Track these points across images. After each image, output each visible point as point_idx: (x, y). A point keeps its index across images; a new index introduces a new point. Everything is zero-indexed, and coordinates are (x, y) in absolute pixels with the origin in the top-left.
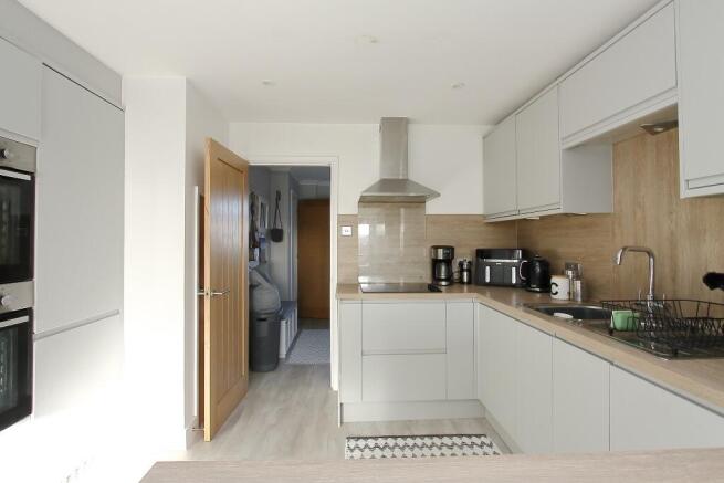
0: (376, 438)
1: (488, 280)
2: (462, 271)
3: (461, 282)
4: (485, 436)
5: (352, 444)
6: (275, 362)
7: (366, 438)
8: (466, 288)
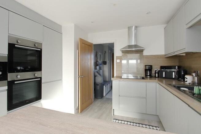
0: (122, 121)
1: (164, 76)
2: (156, 73)
3: (155, 77)
4: (158, 127)
5: (115, 121)
6: (102, 96)
7: (119, 120)
8: (157, 79)
